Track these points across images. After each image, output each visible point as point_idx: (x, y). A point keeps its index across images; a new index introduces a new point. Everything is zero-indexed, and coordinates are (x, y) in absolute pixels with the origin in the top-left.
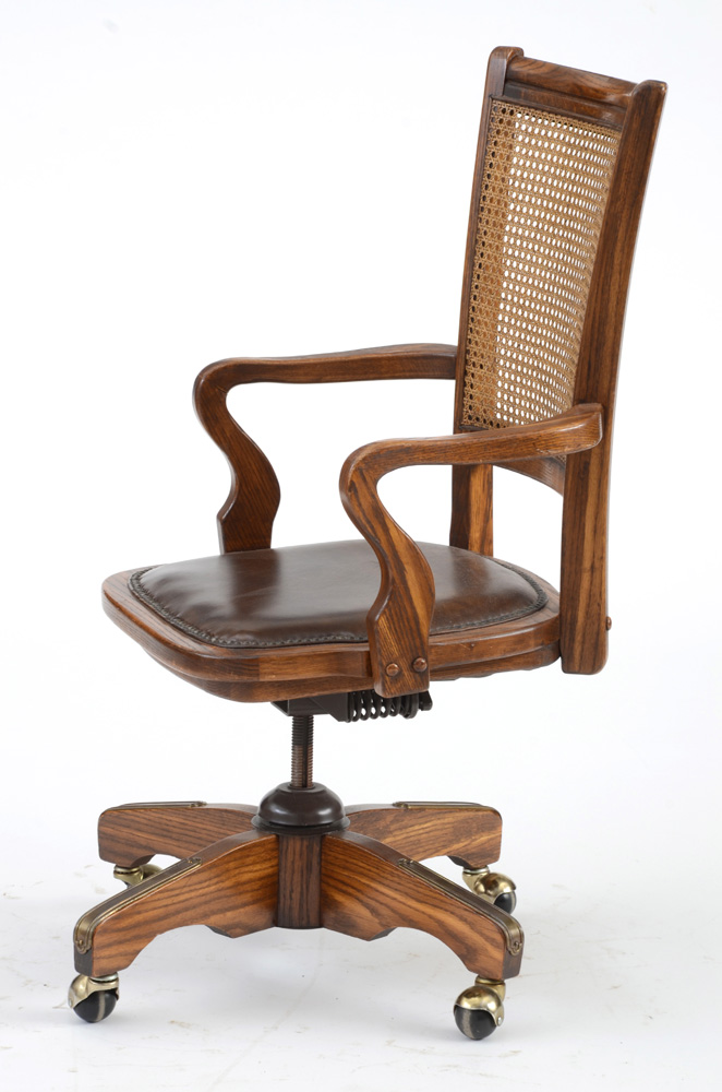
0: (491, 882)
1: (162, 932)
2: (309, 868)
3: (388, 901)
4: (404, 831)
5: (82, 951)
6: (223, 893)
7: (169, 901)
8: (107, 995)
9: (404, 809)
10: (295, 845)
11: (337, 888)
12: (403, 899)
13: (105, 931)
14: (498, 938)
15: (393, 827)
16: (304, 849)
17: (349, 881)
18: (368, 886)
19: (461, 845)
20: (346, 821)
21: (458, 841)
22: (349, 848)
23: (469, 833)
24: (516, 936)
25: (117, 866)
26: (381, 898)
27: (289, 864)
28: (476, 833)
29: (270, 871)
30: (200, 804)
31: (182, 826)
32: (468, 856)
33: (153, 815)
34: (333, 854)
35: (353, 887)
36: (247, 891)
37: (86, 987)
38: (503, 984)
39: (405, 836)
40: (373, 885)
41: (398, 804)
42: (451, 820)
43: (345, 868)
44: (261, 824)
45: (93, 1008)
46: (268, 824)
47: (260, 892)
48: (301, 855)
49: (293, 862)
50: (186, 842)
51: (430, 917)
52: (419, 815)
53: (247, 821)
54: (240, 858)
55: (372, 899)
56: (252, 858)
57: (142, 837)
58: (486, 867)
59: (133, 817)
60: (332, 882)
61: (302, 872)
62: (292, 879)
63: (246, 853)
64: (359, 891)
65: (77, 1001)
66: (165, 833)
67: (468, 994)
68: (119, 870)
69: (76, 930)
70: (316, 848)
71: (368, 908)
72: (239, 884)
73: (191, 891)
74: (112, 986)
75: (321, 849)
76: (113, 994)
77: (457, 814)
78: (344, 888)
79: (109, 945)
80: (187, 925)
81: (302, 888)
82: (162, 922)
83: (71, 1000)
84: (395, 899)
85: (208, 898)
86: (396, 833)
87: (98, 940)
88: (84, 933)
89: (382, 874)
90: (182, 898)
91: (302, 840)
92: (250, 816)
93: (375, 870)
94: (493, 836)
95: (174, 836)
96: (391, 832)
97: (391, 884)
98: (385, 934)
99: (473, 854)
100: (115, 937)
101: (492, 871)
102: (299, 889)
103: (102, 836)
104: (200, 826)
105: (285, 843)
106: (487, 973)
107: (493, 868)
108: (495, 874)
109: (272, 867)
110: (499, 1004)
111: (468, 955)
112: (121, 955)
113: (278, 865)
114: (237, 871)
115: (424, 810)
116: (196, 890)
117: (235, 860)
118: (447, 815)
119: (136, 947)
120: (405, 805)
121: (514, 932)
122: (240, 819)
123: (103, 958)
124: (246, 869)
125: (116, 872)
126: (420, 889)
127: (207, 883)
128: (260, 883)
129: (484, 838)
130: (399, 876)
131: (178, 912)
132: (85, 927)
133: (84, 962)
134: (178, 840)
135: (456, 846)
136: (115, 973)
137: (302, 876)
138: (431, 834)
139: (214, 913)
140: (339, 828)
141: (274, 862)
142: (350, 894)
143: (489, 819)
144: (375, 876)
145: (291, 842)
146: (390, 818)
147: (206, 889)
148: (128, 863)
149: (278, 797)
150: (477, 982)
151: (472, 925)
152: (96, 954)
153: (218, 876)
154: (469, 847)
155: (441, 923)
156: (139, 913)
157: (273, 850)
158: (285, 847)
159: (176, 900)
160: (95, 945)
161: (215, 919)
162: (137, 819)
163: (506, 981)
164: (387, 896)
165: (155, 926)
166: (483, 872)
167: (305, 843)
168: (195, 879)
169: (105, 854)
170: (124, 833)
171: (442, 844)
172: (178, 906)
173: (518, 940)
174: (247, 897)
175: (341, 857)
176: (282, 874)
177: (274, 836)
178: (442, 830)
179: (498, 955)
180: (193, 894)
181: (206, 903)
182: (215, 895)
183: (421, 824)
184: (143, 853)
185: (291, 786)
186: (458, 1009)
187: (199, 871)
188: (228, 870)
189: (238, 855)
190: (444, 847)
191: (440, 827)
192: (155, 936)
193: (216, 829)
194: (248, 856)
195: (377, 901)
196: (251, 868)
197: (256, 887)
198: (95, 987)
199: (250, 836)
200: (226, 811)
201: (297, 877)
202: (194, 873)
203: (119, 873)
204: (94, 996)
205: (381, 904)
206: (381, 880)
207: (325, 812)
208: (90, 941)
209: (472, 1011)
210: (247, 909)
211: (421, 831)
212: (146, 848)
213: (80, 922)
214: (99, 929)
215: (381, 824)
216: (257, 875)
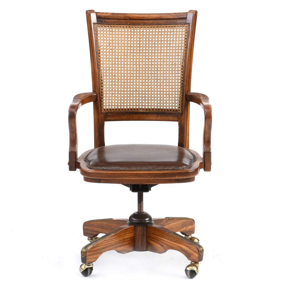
0: (192, 239)
1: (104, 252)
2: (143, 235)
3: (166, 242)
4: (168, 225)
5: (83, 257)
6: (120, 241)
7: (106, 243)
8: (90, 269)
9: (169, 219)
10: (139, 229)
11: (151, 240)
12: (170, 242)
13: (89, 251)
14: (197, 251)
15: (165, 224)
16: (142, 229)
17: (155, 238)
18: (160, 239)
19: (184, 229)
20: (153, 222)
21: (183, 228)
22: (155, 228)
23: (186, 226)
24: (202, 250)
25: (88, 237)
26: (164, 242)
27: (138, 234)
28: (188, 225)
29: (133, 236)
30: (112, 219)
31: (107, 225)
32: (186, 232)
33: (98, 223)
34: (150, 230)
35: (156, 239)
36: (127, 241)
37: (84, 267)
38: (198, 263)
39: (169, 226)
40: (161, 238)
41: (167, 218)
42: (181, 222)
43: (153, 234)
44: (130, 223)
45: (86, 273)
46: (132, 223)
47: (130, 241)
48: (141, 231)
49: (139, 233)
50: (108, 229)
51: (178, 246)
52: (173, 221)
53: (125, 223)
54: (125, 232)
55: (161, 242)
56: (128, 232)
57: (96, 229)
58: (191, 235)
59: (93, 224)
60: (150, 238)
61: (141, 235)
62: (139, 238)
63: (126, 230)
64: (158, 240)
65: (82, 271)
66: (102, 227)
67: (188, 266)
68: (89, 238)
69: (82, 251)
70: (145, 229)
71: (160, 245)
72: (124, 239)
73: (112, 241)
74: (91, 266)
75: (147, 229)
76: (92, 268)
77: (183, 220)
78: (153, 240)
79: (90, 255)
80: (111, 250)
81: (142, 240)
82: (104, 249)
83: (80, 270)
84: (168, 242)
85: (116, 243)
86: (166, 225)
87: (88, 254)
88: (84, 252)
89: (164, 235)
90: (109, 243)
91: (141, 227)
92: (126, 221)
93: (162, 234)
94: (193, 226)
95: (105, 228)
96: (165, 225)
97: (166, 238)
98: (165, 252)
99: (187, 231)
100: (92, 253)
101: (192, 236)
102: (141, 241)
103: (84, 229)
104: (112, 225)
105: (137, 228)
106: (194, 260)
107: (193, 235)
108: (193, 237)
109: (133, 234)
110: (197, 268)
111: (188, 256)
112: (94, 258)
113: (135, 234)
114: (124, 235)
115: (174, 219)
116: (113, 240)
117: (123, 232)
118: (180, 221)
119: (98, 256)
120: (169, 218)
121: (201, 249)
122: (123, 222)
123: (89, 259)
124: (126, 235)
125: (88, 239)
126: (175, 239)
127: (116, 239)
128: (130, 239)
129: (190, 227)
130: (169, 236)
131: (108, 247)
132: (84, 250)
133: (84, 260)
134: (106, 229)
135: (183, 229)
136: (92, 263)
137: (142, 237)
138: (176, 226)
139: (118, 247)
140: (151, 224)
141: (134, 233)
142: (155, 241)
143: (192, 222)
144: (162, 236)
145: (138, 228)
146: (165, 221)
147: (116, 240)
148: (92, 236)
149: (134, 216)
150: (191, 263)
151: (189, 248)
152: (87, 257)
153: (119, 237)
154: (186, 230)
155: (181, 248)
156: (98, 246)
157: (133, 230)
158: (136, 229)
159: (108, 243)
160: (87, 255)
161: (118, 249)
162: (94, 224)
163: (199, 262)
164: (166, 241)
165: (103, 250)
166: (190, 237)
167: (142, 228)
168: (113, 237)
169: (85, 234)
170: (90, 228)
171: (179, 228)
172: (108, 245)
173: (202, 251)
174: (127, 243)
175: (152, 231)
176: (136, 237)
177: (134, 226)
178: (179, 225)
179: (197, 255)
180: (112, 242)
181: (116, 244)
182: (118, 242)
183: (173, 223)
184: (95, 233)
185: (138, 213)
186: (186, 270)
187: (114, 235)
188: (121, 235)
189: (124, 231)
190: (179, 229)
191: (178, 224)
192: (102, 253)
193: (116, 225)
194: (127, 231)
195: (163, 243)
196: (127, 235)
197: (129, 240)
198: (87, 267)
199: (127, 226)
200: (119, 220)
201: (140, 237)
202: (112, 236)
203: (89, 239)
204: (87, 269)
205: (164, 243)
206: (164, 237)
207: (147, 219)
208: (86, 254)
209: (190, 270)
210: (127, 246)
211: (173, 225)
212: (97, 232)
213: (82, 249)
214: (88, 251)
215: (162, 223)
216: (129, 236)
